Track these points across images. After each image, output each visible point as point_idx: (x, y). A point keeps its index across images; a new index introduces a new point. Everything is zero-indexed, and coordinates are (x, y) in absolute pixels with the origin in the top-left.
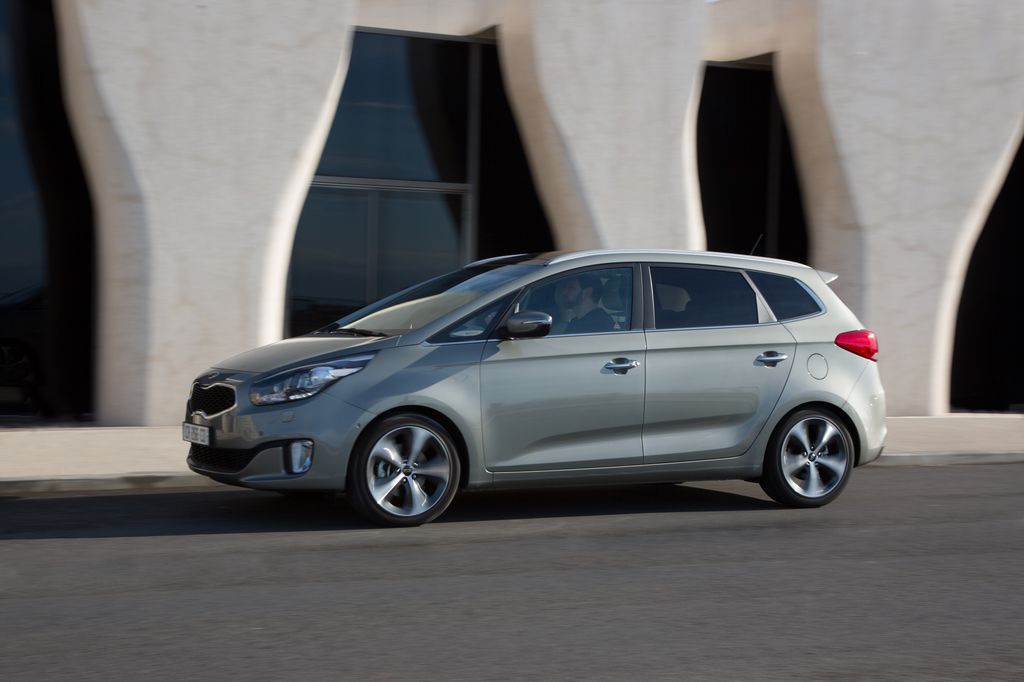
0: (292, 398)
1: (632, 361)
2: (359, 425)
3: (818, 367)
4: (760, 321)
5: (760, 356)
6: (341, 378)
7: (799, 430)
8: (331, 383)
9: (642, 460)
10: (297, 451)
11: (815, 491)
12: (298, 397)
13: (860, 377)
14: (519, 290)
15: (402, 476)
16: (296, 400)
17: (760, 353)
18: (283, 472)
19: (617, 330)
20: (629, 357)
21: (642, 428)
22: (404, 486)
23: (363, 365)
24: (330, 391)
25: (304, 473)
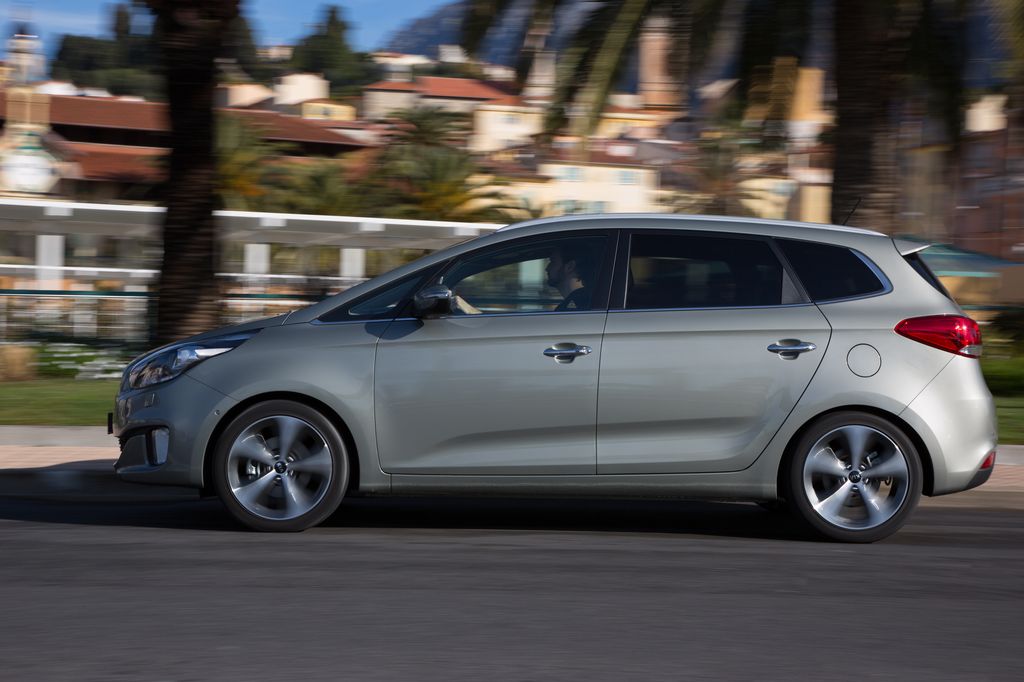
0: (163, 380)
1: (581, 347)
3: (864, 360)
4: (784, 300)
5: (775, 345)
6: (208, 358)
8: (194, 364)
9: (597, 469)
10: (161, 438)
12: (167, 378)
13: (935, 375)
14: (447, 261)
16: (165, 382)
17: (775, 340)
18: (147, 462)
19: (572, 310)
20: (579, 343)
21: (598, 429)
22: (278, 484)
23: (234, 345)
24: (191, 373)
25: (162, 464)
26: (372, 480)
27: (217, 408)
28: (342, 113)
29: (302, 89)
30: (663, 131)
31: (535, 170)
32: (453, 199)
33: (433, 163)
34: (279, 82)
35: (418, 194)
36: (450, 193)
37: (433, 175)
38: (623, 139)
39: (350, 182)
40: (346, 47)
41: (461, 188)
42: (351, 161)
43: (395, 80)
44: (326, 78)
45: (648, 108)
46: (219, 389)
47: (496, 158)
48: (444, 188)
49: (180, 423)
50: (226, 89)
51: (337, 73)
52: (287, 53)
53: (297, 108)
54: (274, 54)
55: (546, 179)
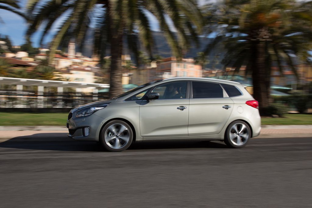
0: (86, 115)
2: (102, 123)
3: (240, 110)
4: (224, 97)
6: (98, 110)
7: (235, 127)
8: (95, 111)
9: (188, 135)
10: (86, 130)
11: (240, 144)
14: (153, 87)
15: (115, 137)
17: (223, 105)
18: (83, 136)
20: (184, 106)
21: (188, 126)
22: (115, 140)
23: (105, 106)
24: (95, 113)
25: (87, 136)
26: (138, 139)
27: (102, 122)
28: (31, 60)
29: (22, 55)
30: (96, 65)
31: (69, 72)
32: (50, 77)
33: (46, 69)
34: (17, 53)
35: (42, 75)
36: (49, 75)
37: (46, 71)
38: (88, 67)
39: (28, 73)
40: (31, 47)
41: (52, 74)
42: (30, 69)
43: (41, 53)
44: (28, 53)
45: (94, 61)
46: (103, 117)
47: (62, 69)
48: (48, 74)
49: (93, 126)
50: (5, 54)
51: (31, 52)
52: (20, 47)
53: (21, 58)
54: (16, 47)
55: (71, 74)
